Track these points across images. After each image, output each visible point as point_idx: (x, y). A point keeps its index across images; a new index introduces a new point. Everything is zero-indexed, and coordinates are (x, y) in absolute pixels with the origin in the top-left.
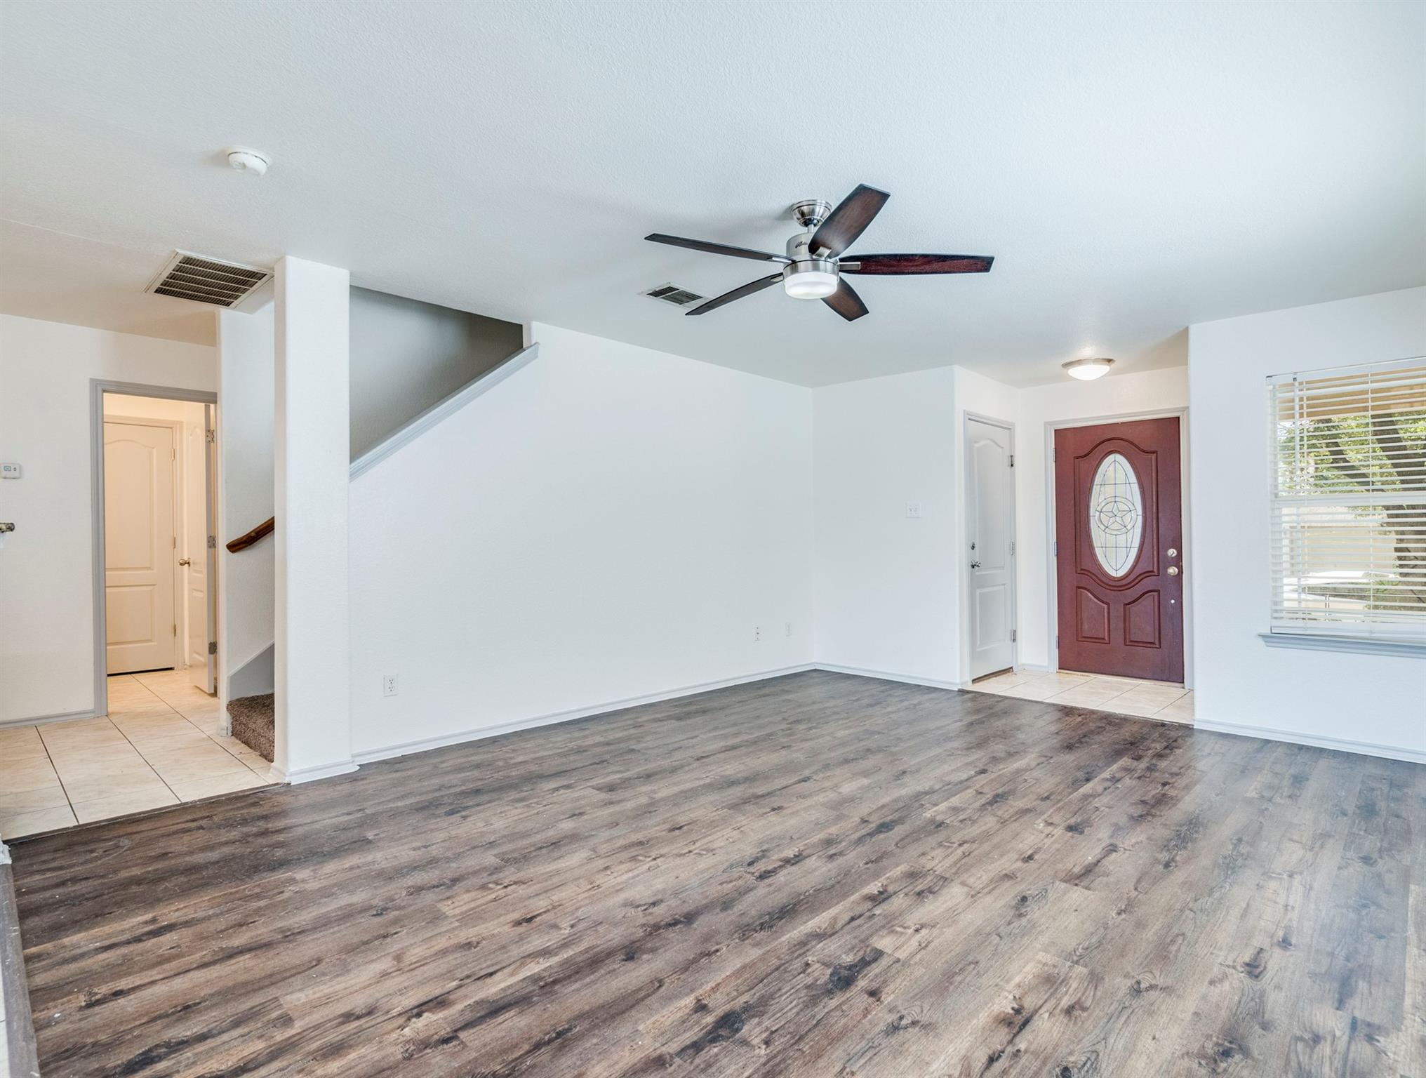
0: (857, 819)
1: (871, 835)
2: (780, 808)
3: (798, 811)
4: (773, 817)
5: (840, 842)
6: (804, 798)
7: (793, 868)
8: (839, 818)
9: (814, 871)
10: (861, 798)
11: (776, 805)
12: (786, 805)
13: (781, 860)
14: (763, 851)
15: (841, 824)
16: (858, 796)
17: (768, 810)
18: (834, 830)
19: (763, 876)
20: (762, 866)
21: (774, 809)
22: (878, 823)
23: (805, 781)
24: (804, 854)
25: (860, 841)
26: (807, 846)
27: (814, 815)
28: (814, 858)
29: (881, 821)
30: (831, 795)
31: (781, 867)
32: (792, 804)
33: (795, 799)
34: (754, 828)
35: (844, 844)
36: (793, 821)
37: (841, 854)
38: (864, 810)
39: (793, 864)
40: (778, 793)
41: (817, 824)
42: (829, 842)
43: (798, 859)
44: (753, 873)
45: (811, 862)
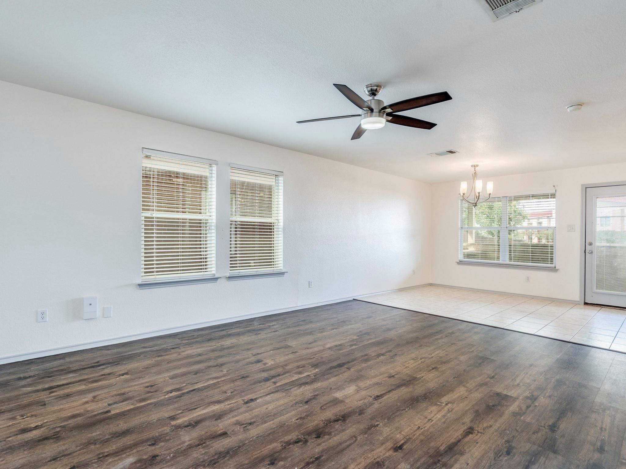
0: (352, 370)
1: (348, 362)
2: (390, 377)
3: (381, 375)
4: (392, 372)
5: (362, 360)
6: (378, 383)
7: (380, 353)
8: (360, 370)
9: (373, 352)
10: (346, 381)
11: (392, 379)
12: (387, 378)
13: (385, 355)
14: (393, 358)
15: (360, 368)
16: (347, 383)
17: (396, 376)
18: (364, 365)
19: (390, 351)
20: (391, 354)
21: (393, 376)
22: (343, 367)
23: (378, 396)
24: (376, 357)
25: (353, 360)
26: (375, 359)
27: (372, 373)
28: (373, 355)
29: (341, 368)
30: (362, 384)
31: (385, 353)
32: (384, 379)
33: (383, 382)
34: (400, 367)
35: (361, 359)
36: (383, 369)
37: (362, 356)
38: (346, 375)
39: (380, 354)
40: (393, 387)
41: (371, 368)
42: (367, 360)
43: (379, 355)
44: (394, 352)
45: (373, 354)
